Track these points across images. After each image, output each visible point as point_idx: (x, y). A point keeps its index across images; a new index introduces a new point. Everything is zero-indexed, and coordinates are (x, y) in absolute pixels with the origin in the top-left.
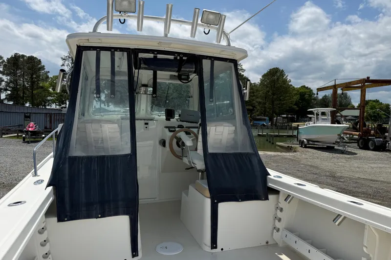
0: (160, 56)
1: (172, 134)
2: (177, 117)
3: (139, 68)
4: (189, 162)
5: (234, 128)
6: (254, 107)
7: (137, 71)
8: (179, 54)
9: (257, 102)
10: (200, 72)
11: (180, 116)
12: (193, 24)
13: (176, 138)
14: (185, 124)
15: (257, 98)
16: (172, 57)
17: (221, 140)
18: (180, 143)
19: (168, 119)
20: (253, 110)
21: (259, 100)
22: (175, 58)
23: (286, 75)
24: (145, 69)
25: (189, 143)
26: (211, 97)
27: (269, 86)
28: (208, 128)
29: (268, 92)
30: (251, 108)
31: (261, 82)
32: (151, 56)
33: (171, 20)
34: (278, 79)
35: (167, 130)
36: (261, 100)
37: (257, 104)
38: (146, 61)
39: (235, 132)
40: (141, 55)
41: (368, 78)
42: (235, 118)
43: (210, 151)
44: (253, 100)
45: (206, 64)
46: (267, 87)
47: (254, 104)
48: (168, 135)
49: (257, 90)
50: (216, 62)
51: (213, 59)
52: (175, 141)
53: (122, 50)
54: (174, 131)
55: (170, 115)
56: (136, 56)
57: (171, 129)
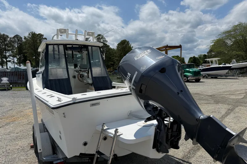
0: (74, 46)
1: (78, 73)
2: (78, 67)
3: (68, 50)
4: (87, 81)
5: (100, 69)
6: (114, 62)
7: (67, 51)
8: (80, 45)
9: (115, 59)
10: (88, 50)
11: (80, 66)
12: (84, 35)
13: (80, 74)
14: (82, 69)
15: (116, 57)
16: (78, 46)
17: (97, 73)
18: (82, 76)
19: (75, 68)
20: (114, 64)
21: (117, 58)
22: (79, 46)
23: (130, 44)
24: (69, 50)
25: (86, 74)
26: (92, 59)
27: (121, 50)
28: (92, 69)
29: (121, 53)
30: (113, 63)
31: (117, 48)
32: (71, 46)
33: (77, 34)
34: (126, 46)
35: (75, 72)
36: (118, 59)
37: (116, 61)
38: (70, 48)
39: (101, 70)
40: (68, 46)
41: (167, 45)
42: (101, 66)
43: (94, 76)
44: (114, 59)
45: (90, 48)
46: (121, 51)
47: (114, 61)
48: (76, 74)
49: (115, 53)
50: (93, 47)
51: (92, 46)
52: (79, 75)
53: (61, 44)
54: (79, 72)
55: (76, 66)
56: (66, 46)
57: (77, 71)
